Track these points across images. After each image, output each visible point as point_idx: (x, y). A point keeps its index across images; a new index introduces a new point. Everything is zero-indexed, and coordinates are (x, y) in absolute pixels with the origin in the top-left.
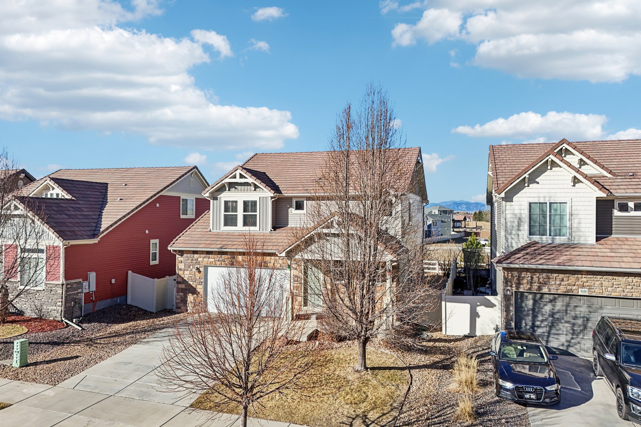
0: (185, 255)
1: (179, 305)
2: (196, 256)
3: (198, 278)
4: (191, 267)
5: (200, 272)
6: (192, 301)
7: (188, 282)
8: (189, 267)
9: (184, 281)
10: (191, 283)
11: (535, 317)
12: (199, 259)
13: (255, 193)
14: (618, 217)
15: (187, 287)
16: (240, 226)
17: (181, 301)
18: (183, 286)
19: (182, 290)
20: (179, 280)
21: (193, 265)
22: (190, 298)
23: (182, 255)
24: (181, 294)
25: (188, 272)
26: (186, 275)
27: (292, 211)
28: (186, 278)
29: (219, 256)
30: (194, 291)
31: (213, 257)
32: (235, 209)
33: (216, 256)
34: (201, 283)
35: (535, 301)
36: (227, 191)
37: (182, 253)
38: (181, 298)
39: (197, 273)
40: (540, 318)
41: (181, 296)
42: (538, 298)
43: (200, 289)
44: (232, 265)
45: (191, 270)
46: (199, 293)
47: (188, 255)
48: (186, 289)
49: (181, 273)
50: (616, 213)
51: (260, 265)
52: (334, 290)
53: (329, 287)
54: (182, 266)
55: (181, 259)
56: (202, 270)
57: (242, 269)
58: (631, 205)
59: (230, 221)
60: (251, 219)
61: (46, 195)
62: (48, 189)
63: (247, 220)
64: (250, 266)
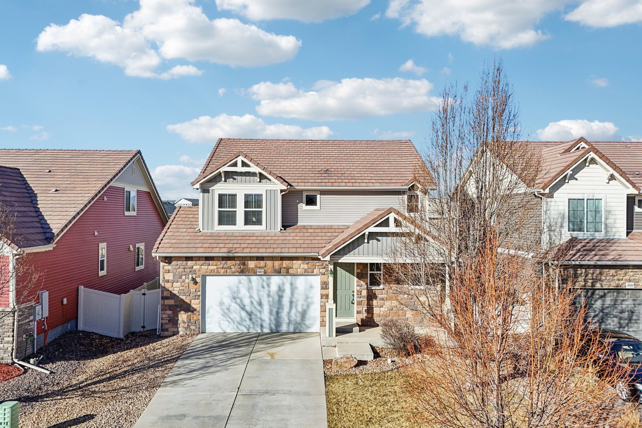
0: (174, 263)
1: (166, 327)
2: (190, 263)
3: (193, 290)
4: (184, 277)
5: (196, 283)
6: (186, 321)
7: (178, 297)
8: (181, 278)
9: (173, 296)
10: (183, 298)
12: (194, 267)
13: (260, 185)
14: (637, 213)
15: (177, 303)
16: (240, 226)
17: (169, 321)
18: (172, 302)
19: (170, 307)
20: (166, 294)
21: (185, 275)
22: (183, 316)
23: (169, 263)
24: (170, 312)
25: (179, 283)
26: (176, 288)
27: (303, 207)
28: (175, 292)
29: (224, 262)
30: (188, 308)
31: (215, 264)
32: (233, 204)
33: (219, 263)
34: (196, 297)
35: (587, 298)
36: (221, 182)
37: (168, 260)
38: (169, 317)
39: (192, 286)
40: (592, 314)
41: (169, 315)
42: (590, 294)
43: (196, 304)
44: (242, 272)
45: (184, 281)
46: (195, 310)
47: (179, 262)
48: (177, 306)
49: (168, 286)
50: (637, 209)
51: (278, 272)
52: (371, 296)
53: (364, 293)
54: (169, 276)
55: (168, 267)
56: (199, 280)
57: (254, 278)
59: (226, 218)
60: (256, 217)
63: (249, 217)
64: (265, 273)
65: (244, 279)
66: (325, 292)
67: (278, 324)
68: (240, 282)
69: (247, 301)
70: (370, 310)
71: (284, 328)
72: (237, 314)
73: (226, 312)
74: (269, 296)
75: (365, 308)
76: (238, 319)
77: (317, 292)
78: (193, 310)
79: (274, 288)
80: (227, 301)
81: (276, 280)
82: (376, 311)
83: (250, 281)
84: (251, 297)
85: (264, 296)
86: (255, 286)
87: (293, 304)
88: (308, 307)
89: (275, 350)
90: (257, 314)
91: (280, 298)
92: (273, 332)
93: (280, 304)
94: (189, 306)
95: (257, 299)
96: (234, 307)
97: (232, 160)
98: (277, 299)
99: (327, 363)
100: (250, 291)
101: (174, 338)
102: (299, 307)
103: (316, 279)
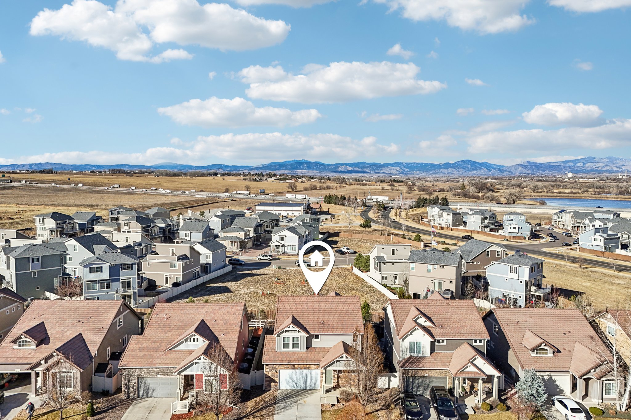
1: (267, 387)
2: (275, 366)
3: (276, 375)
5: (277, 372)
9: (269, 377)
10: (272, 377)
11: (413, 385)
13: (298, 334)
14: (437, 345)
16: (291, 349)
17: (268, 385)
18: (268, 379)
19: (268, 381)
20: (266, 376)
21: (273, 370)
22: (273, 384)
24: (268, 382)
26: (270, 374)
27: (314, 340)
28: (270, 376)
29: (286, 365)
31: (283, 366)
32: (288, 340)
34: (277, 377)
35: (413, 380)
36: (284, 333)
39: (275, 373)
40: (414, 385)
42: (414, 378)
43: (277, 380)
44: (293, 369)
45: (272, 372)
47: (270, 366)
48: (270, 380)
49: (267, 373)
50: (436, 344)
51: (305, 369)
52: (338, 377)
53: (336, 376)
54: (268, 370)
55: (267, 367)
56: (278, 371)
57: (297, 371)
58: (441, 341)
59: (286, 346)
60: (296, 345)
61: (190, 339)
62: (192, 336)
63: (294, 345)
64: (301, 369)
65: (293, 371)
66: (322, 376)
67: (306, 387)
69: (295, 379)
70: (338, 382)
71: (308, 388)
72: (291, 383)
73: (288, 383)
74: (303, 377)
75: (336, 381)
76: (292, 385)
77: (320, 375)
78: (276, 382)
79: (304, 375)
80: (288, 379)
81: (305, 371)
82: (340, 382)
83: (296, 372)
84: (297, 378)
85: (301, 377)
86: (298, 373)
87: (311, 380)
88: (316, 381)
89: (305, 399)
90: (298, 383)
91: (307, 377)
92: (304, 390)
93: (306, 380)
94: (275, 380)
95: (299, 378)
96: (291, 381)
97: (288, 326)
98: (306, 378)
99: (322, 405)
100: (296, 375)
101: (270, 392)
102: (314, 381)
103: (319, 371)
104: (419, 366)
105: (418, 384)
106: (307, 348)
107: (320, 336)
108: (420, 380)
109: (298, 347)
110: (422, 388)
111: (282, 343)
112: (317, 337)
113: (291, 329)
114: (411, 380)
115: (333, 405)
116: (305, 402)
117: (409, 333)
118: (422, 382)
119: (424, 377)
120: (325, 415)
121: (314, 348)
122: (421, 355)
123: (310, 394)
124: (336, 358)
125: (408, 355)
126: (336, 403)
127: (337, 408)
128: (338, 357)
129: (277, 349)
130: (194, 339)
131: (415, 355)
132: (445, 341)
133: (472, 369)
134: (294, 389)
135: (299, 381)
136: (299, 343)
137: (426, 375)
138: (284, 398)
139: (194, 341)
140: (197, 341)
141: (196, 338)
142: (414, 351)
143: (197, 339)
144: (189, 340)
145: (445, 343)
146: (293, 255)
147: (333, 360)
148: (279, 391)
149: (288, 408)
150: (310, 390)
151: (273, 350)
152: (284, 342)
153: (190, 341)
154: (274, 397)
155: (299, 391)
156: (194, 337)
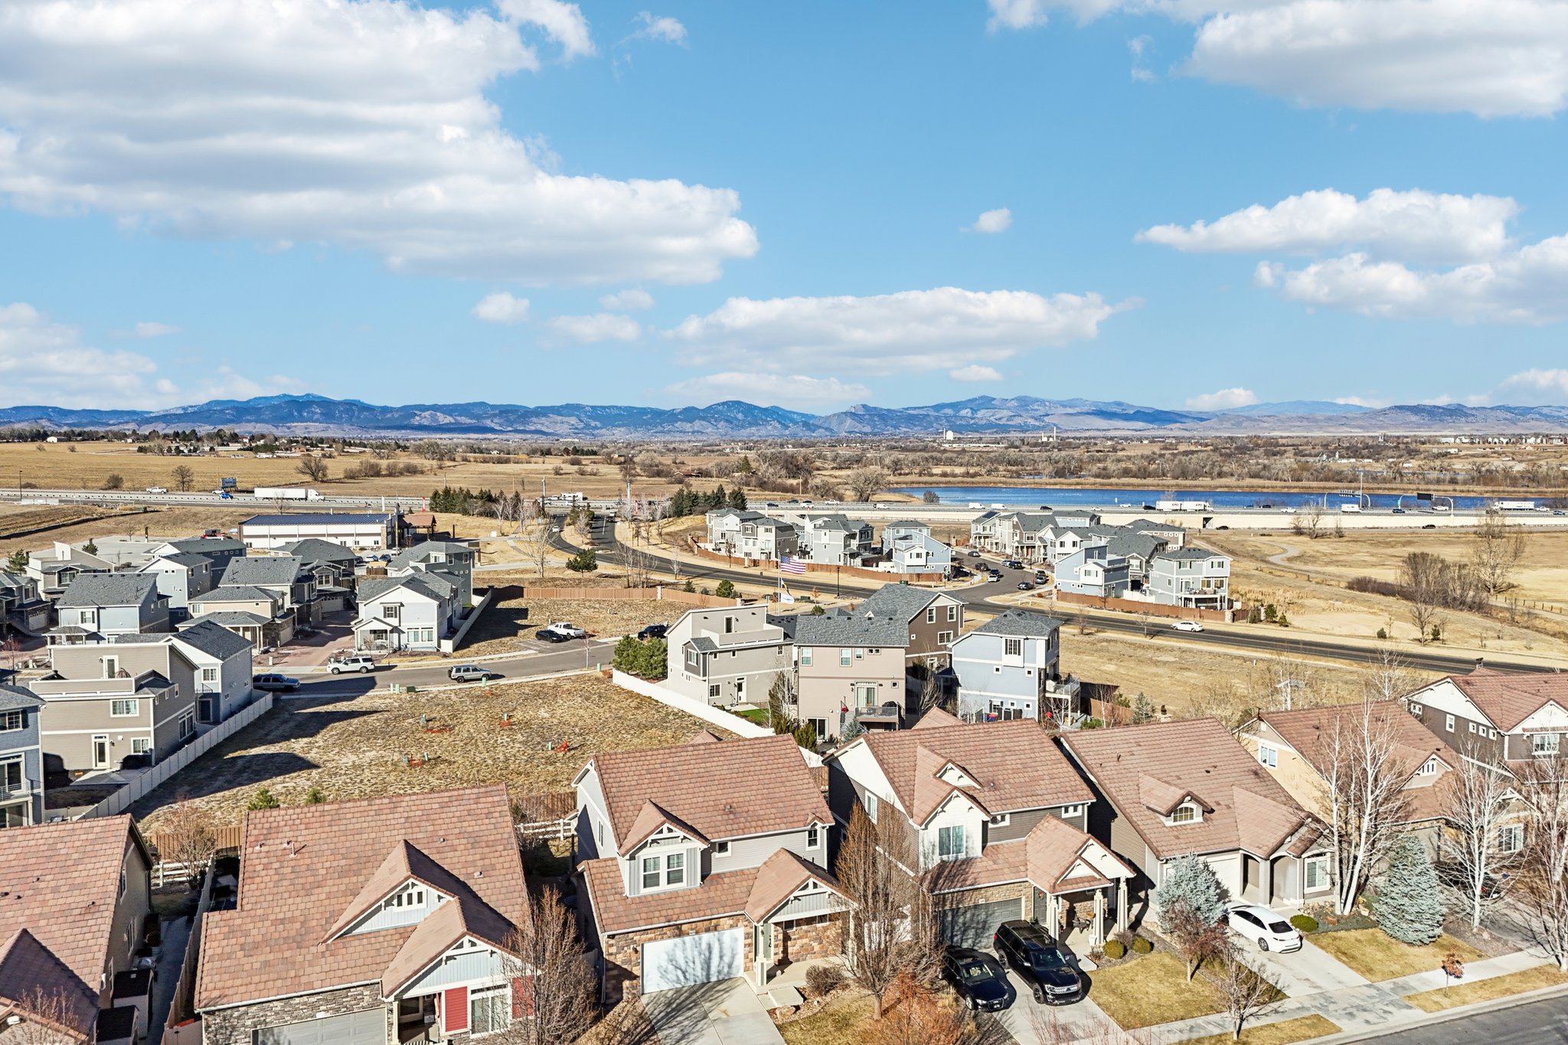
0: (617, 937)
1: (611, 994)
2: (631, 935)
3: (634, 958)
5: (636, 952)
6: (628, 987)
7: (622, 966)
8: (623, 950)
9: (617, 967)
10: (625, 967)
11: (953, 928)
12: (635, 939)
13: (682, 845)
14: (992, 830)
15: (621, 973)
16: (664, 886)
17: (614, 989)
18: (615, 972)
19: (614, 977)
20: (610, 966)
21: (627, 946)
22: (626, 983)
23: (613, 938)
24: (614, 982)
25: (621, 954)
26: (619, 960)
27: (716, 855)
28: (619, 963)
29: (660, 930)
30: (632, 977)
31: (653, 932)
32: (656, 866)
33: (657, 931)
34: (637, 964)
35: (953, 917)
36: (647, 847)
38: (614, 986)
39: (633, 954)
40: (956, 928)
41: (614, 984)
42: (955, 912)
43: (636, 971)
44: (677, 937)
45: (625, 951)
47: (621, 935)
48: (620, 975)
49: (611, 959)
51: (708, 930)
52: (787, 938)
53: (781, 937)
54: (613, 950)
55: (612, 941)
56: (639, 949)
57: (687, 939)
58: (999, 818)
59: (650, 880)
60: (677, 875)
61: (400, 897)
62: (407, 888)
63: (671, 876)
64: (697, 933)
65: (678, 940)
66: (749, 941)
67: (708, 976)
68: (675, 945)
69: (681, 961)
70: (785, 951)
71: (714, 979)
72: (673, 973)
73: (664, 973)
74: (700, 954)
75: (781, 949)
76: (675, 978)
77: (742, 941)
78: (636, 977)
79: (704, 946)
80: (664, 964)
81: (706, 937)
82: (790, 950)
83: (684, 942)
84: (685, 956)
85: (696, 953)
86: (688, 945)
87: (721, 957)
88: (733, 957)
89: (723, 1007)
90: (690, 970)
91: (710, 953)
92: (703, 985)
93: (710, 959)
94: (631, 973)
95: (691, 958)
96: (671, 967)
97: (658, 827)
98: (707, 954)
99: (772, 1012)
100: (684, 950)
101: (621, 1004)
102: (727, 959)
103: (740, 932)
104: (968, 882)
105: (964, 924)
106: (703, 878)
107: (729, 844)
108: (968, 915)
109: (680, 880)
110: (971, 933)
111: (642, 874)
112: (723, 847)
113: (666, 834)
114: (949, 919)
115: (798, 1008)
116: (724, 1012)
117: (939, 809)
118: (972, 920)
119: (976, 907)
120: (789, 1035)
121: (718, 875)
122: (962, 856)
123: (726, 991)
124: (792, 892)
125: (936, 860)
126: (800, 1001)
127: (810, 1014)
128: (798, 887)
129: (627, 893)
130: (410, 896)
131: (952, 857)
132: (1008, 817)
133: (1081, 871)
134: (679, 986)
135: (691, 964)
136: (684, 868)
137: (981, 901)
138: (668, 1014)
139: (410, 902)
140: (420, 901)
141: (414, 891)
142: (949, 849)
143: (420, 894)
144: (395, 902)
145: (1007, 822)
146: (425, 654)
147: (786, 897)
148: (644, 1000)
149: (692, 1037)
150: (719, 982)
151: (617, 897)
152: (645, 871)
153: (400, 904)
154: (641, 1015)
155: (693, 991)
156: (410, 891)
